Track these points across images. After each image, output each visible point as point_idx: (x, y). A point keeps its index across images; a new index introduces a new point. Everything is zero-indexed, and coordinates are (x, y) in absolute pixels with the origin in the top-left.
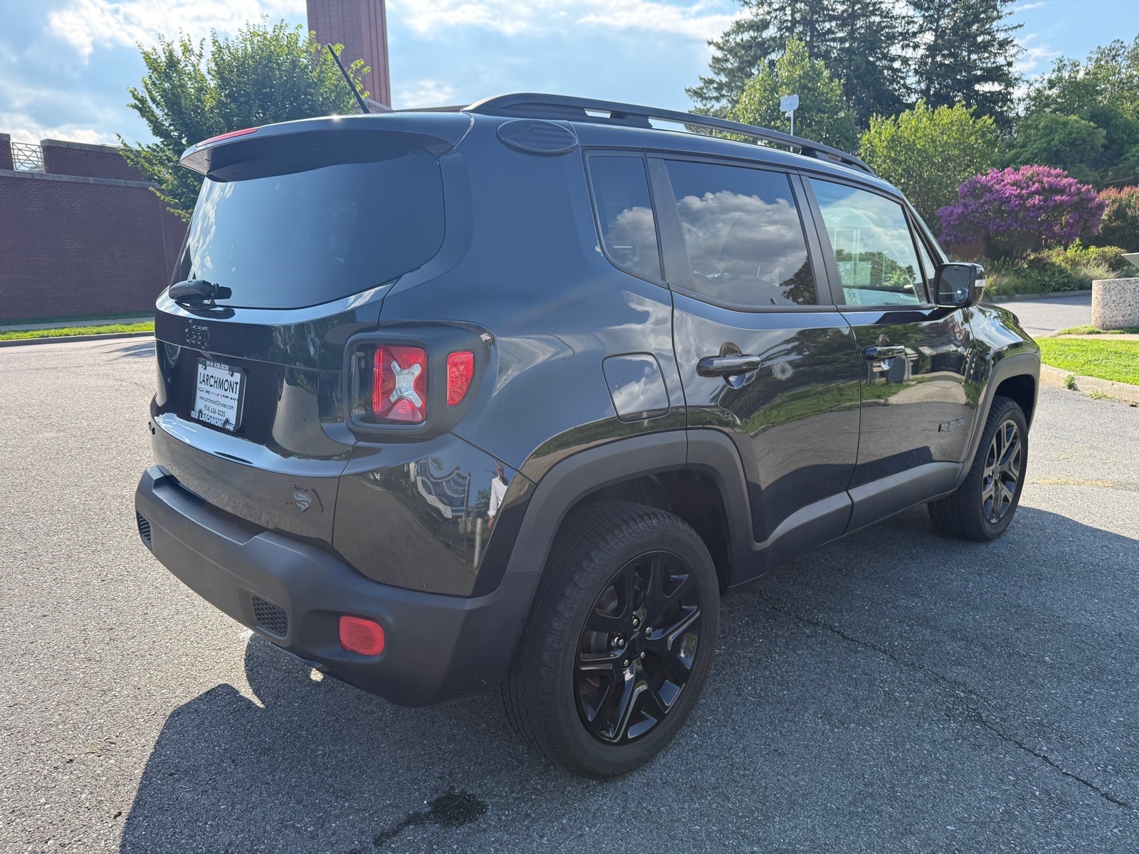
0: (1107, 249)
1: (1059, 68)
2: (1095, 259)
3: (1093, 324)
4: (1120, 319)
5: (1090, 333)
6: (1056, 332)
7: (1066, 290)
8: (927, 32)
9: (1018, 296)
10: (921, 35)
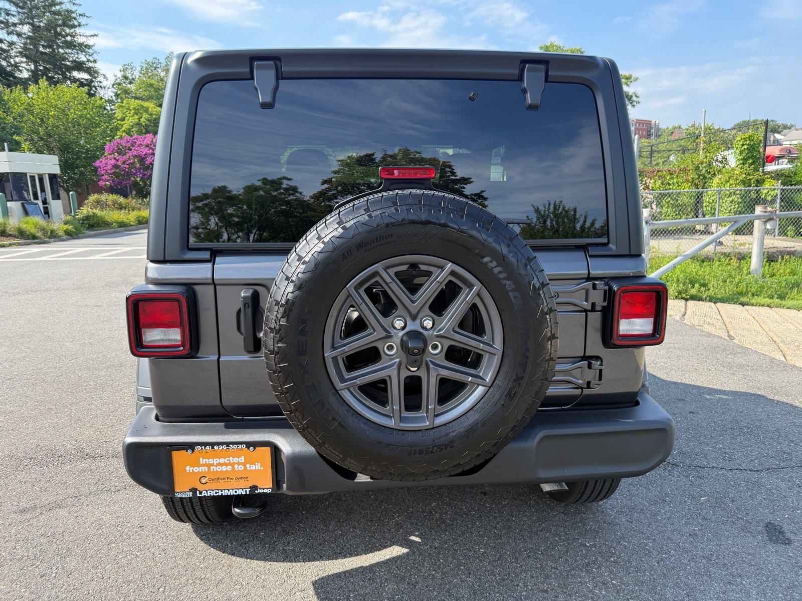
1: (124, 69)
8: (25, 25)
10: (20, 26)
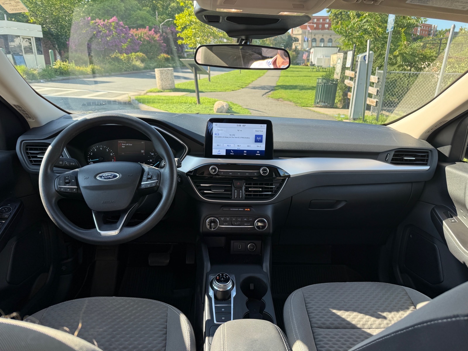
0: (138, 54)
2: (135, 58)
3: (158, 87)
4: (168, 86)
5: (158, 92)
6: (145, 92)
7: (129, 71)
9: (113, 74)
